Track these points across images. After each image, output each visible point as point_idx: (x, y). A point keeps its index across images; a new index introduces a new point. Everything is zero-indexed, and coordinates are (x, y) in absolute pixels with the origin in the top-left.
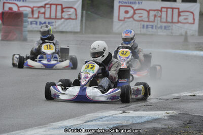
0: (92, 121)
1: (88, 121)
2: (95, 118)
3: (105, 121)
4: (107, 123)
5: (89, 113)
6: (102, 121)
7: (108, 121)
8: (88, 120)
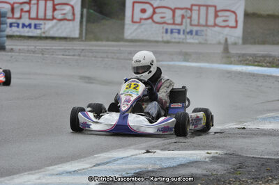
0: (103, 164)
1: (99, 165)
2: (108, 160)
3: (123, 164)
4: (124, 167)
5: (99, 153)
6: (118, 164)
7: (126, 164)
8: (99, 162)
